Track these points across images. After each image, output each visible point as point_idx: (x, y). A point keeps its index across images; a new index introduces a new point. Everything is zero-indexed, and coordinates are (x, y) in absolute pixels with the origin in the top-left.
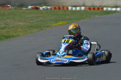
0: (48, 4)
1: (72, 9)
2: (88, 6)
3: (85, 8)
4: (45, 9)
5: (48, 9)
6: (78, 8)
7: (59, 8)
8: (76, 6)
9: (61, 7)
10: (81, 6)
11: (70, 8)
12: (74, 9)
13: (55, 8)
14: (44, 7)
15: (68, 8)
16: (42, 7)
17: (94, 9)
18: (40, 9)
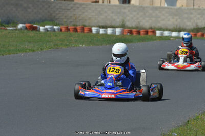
4: (49, 29)
11: (94, 30)
13: (68, 29)
15: (90, 30)
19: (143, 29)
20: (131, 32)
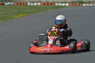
0: (11, 1)
1: (30, 5)
2: (43, 2)
3: (41, 4)
4: (9, 4)
5: (11, 5)
6: (35, 4)
7: (21, 4)
8: (33, 2)
9: (22, 3)
10: (37, 2)
11: (29, 4)
12: (32, 4)
13: (17, 4)
14: (9, 3)
15: (27, 4)
16: (7, 3)
17: (48, 4)
18: (5, 4)
20: (44, 4)
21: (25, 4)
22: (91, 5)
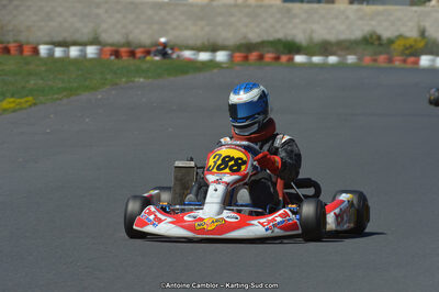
1: (51, 54)
2: (112, 45)
3: (101, 52)
6: (74, 52)
7: (6, 50)
8: (65, 44)
9: (12, 46)
10: (84, 44)
11: (43, 50)
12: (58, 52)
15: (36, 51)
17: (132, 54)
19: (140, 47)
20: (117, 54)
21: (27, 52)
22: (332, 59)
